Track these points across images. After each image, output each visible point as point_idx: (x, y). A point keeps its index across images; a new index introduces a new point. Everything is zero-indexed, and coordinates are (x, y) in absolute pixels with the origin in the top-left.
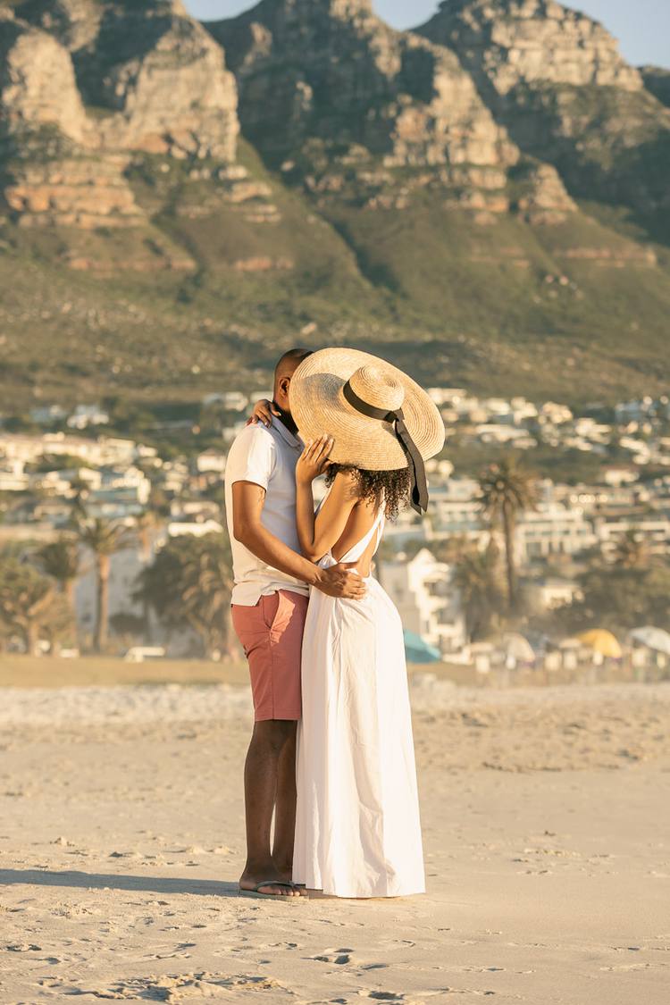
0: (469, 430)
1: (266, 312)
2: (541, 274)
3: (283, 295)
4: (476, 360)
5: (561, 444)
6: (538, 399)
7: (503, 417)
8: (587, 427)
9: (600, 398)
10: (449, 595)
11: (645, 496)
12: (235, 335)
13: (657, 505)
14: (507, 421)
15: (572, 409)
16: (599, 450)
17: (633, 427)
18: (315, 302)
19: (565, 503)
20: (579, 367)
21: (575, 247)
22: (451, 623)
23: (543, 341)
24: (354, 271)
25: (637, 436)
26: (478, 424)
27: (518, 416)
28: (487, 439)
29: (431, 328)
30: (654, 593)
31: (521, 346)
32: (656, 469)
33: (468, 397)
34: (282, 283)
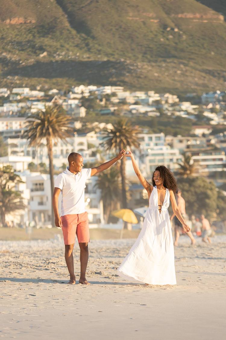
0: (125, 107)
1: (21, 46)
2: (165, 26)
3: (30, 37)
4: (130, 71)
5: (173, 114)
6: (161, 91)
7: (143, 100)
8: (186, 106)
9: (194, 91)
10: (95, 192)
11: (213, 141)
12: (5, 58)
13: (218, 146)
14: (145, 103)
15: (179, 97)
16: (192, 118)
17: (210, 106)
18: (47, 41)
19: (171, 145)
20: (183, 74)
21: (182, 12)
22: (96, 207)
23: (165, 61)
24: (67, 24)
25: (212, 111)
26: (130, 104)
27: (151, 100)
28: (134, 112)
29: (107, 55)
30: (198, 191)
31: (153, 64)
32: (221, 127)
33: (125, 90)
34: (30, 31)
